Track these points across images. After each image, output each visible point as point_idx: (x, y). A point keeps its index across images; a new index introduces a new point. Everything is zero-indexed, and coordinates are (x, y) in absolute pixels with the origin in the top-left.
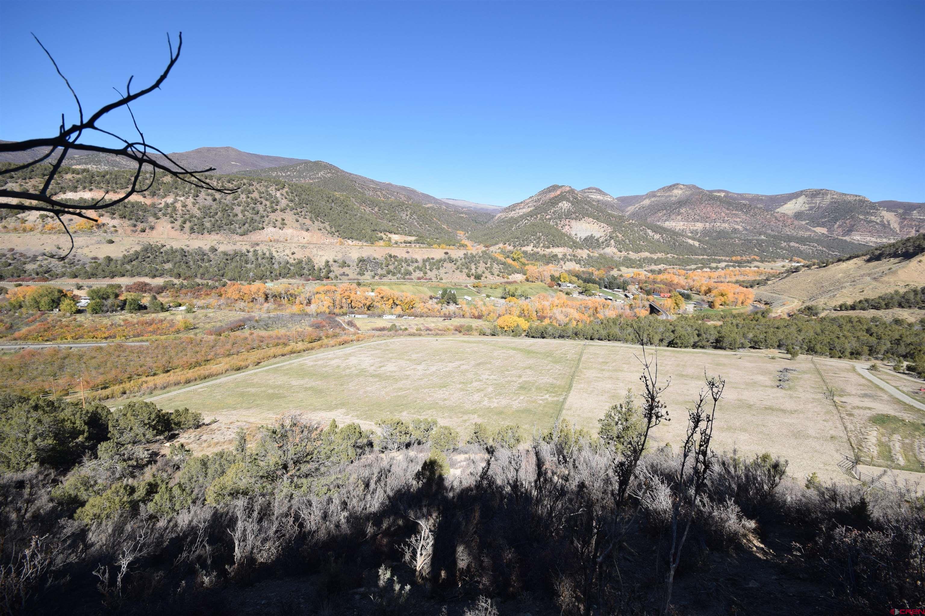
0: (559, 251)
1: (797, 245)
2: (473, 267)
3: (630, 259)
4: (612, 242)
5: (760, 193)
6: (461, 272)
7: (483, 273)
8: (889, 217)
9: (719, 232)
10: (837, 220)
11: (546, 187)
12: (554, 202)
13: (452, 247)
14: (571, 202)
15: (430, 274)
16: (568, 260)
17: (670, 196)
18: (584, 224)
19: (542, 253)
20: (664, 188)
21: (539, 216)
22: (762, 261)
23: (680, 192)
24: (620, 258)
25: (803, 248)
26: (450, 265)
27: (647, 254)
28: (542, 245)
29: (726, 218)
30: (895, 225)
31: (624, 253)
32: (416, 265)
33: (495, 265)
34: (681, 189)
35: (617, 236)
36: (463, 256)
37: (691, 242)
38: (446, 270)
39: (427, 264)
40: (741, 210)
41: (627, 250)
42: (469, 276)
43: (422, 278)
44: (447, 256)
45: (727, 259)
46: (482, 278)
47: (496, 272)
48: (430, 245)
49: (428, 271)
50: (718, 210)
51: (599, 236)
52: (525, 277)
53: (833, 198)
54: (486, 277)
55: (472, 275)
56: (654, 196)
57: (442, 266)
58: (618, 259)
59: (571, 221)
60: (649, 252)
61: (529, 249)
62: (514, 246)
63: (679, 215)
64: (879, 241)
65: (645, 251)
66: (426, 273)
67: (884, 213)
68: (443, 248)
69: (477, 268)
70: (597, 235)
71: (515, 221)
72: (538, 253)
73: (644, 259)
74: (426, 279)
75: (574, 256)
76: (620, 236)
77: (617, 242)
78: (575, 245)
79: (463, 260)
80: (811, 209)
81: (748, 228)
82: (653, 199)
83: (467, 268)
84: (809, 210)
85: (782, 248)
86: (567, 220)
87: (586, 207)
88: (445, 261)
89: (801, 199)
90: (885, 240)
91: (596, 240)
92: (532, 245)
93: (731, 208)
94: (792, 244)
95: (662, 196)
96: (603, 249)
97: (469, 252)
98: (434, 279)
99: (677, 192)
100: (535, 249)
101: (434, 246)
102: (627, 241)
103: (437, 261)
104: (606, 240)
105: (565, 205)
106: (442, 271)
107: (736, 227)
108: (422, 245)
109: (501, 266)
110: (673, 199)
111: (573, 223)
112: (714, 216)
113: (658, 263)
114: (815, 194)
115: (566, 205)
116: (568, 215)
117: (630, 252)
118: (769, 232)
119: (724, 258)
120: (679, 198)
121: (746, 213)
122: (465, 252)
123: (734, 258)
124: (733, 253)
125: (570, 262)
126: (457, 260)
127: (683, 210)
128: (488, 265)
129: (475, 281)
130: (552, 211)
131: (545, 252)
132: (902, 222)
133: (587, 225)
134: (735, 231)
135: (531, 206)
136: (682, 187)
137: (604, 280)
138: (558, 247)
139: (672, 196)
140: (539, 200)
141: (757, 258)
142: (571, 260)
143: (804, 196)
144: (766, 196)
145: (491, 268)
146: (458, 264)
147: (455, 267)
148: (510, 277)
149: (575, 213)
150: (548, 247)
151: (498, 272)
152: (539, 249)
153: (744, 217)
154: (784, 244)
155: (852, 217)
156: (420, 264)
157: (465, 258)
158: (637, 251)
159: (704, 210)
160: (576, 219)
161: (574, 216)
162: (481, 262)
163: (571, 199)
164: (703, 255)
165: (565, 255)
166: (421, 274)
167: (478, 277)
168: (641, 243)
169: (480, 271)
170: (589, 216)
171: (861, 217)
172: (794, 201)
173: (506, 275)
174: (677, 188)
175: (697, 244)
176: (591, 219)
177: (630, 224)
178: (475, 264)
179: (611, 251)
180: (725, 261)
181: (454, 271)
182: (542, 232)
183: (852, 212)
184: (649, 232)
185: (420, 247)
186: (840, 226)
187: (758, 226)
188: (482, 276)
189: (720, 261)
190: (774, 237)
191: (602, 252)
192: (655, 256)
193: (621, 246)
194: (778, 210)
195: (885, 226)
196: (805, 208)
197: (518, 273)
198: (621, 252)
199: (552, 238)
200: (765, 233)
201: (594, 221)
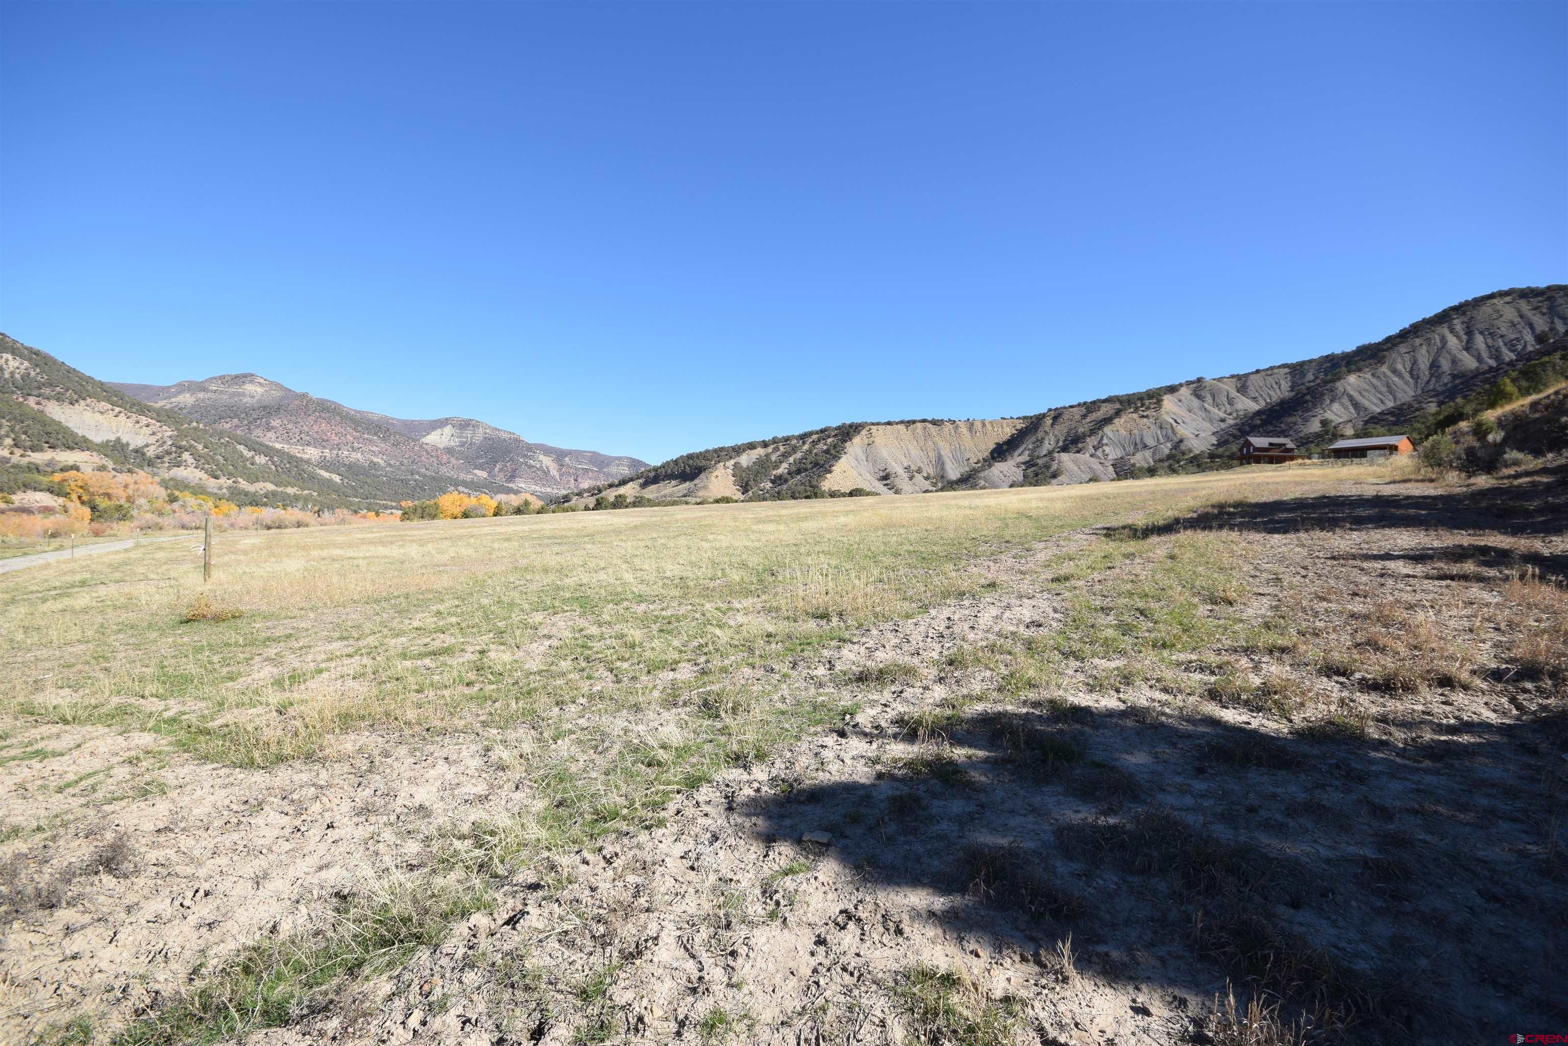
4: (186, 456)
5: (390, 415)
8: (547, 462)
10: (496, 462)
14: (30, 360)
17: (239, 394)
18: (89, 414)
20: (224, 377)
23: (260, 390)
27: (270, 487)
29: (356, 445)
30: (554, 472)
34: (260, 384)
35: (193, 447)
37: (324, 474)
40: (376, 434)
41: (230, 475)
50: (338, 429)
51: (141, 444)
53: (485, 433)
56: (205, 390)
59: (44, 402)
60: (272, 482)
63: (269, 430)
64: (543, 490)
65: (264, 480)
67: (542, 457)
70: (136, 441)
76: (200, 447)
77: (197, 457)
80: (462, 444)
81: (392, 462)
82: (201, 395)
84: (460, 446)
86: (30, 399)
89: (448, 430)
90: (549, 490)
91: (136, 451)
93: (360, 428)
95: (221, 392)
96: (168, 470)
99: (254, 391)
102: (221, 458)
104: (168, 453)
105: (7, 363)
107: (375, 460)
110: (247, 400)
111: (51, 407)
112: (335, 439)
114: (464, 425)
115: (10, 363)
116: (26, 387)
117: (240, 480)
118: (423, 470)
119: (389, 503)
120: (259, 401)
121: (384, 439)
127: (275, 423)
132: (561, 470)
133: (99, 415)
134: (373, 465)
136: (262, 381)
139: (244, 395)
143: (450, 426)
144: (398, 420)
149: (48, 385)
150: (36, 450)
153: (383, 445)
155: (512, 459)
158: (249, 478)
159: (316, 428)
160: (58, 400)
161: (47, 391)
164: (357, 497)
168: (247, 465)
170: (95, 399)
171: (522, 460)
172: (439, 431)
174: (251, 382)
175: (337, 478)
176: (105, 405)
179: (191, 474)
183: (510, 452)
184: (241, 448)
186: (501, 470)
187: (405, 461)
190: (434, 478)
192: (288, 491)
193: (211, 466)
194: (424, 440)
195: (546, 473)
196: (455, 442)
197: (35, 489)
198: (216, 478)
199: (39, 427)
200: (418, 473)
201: (117, 409)
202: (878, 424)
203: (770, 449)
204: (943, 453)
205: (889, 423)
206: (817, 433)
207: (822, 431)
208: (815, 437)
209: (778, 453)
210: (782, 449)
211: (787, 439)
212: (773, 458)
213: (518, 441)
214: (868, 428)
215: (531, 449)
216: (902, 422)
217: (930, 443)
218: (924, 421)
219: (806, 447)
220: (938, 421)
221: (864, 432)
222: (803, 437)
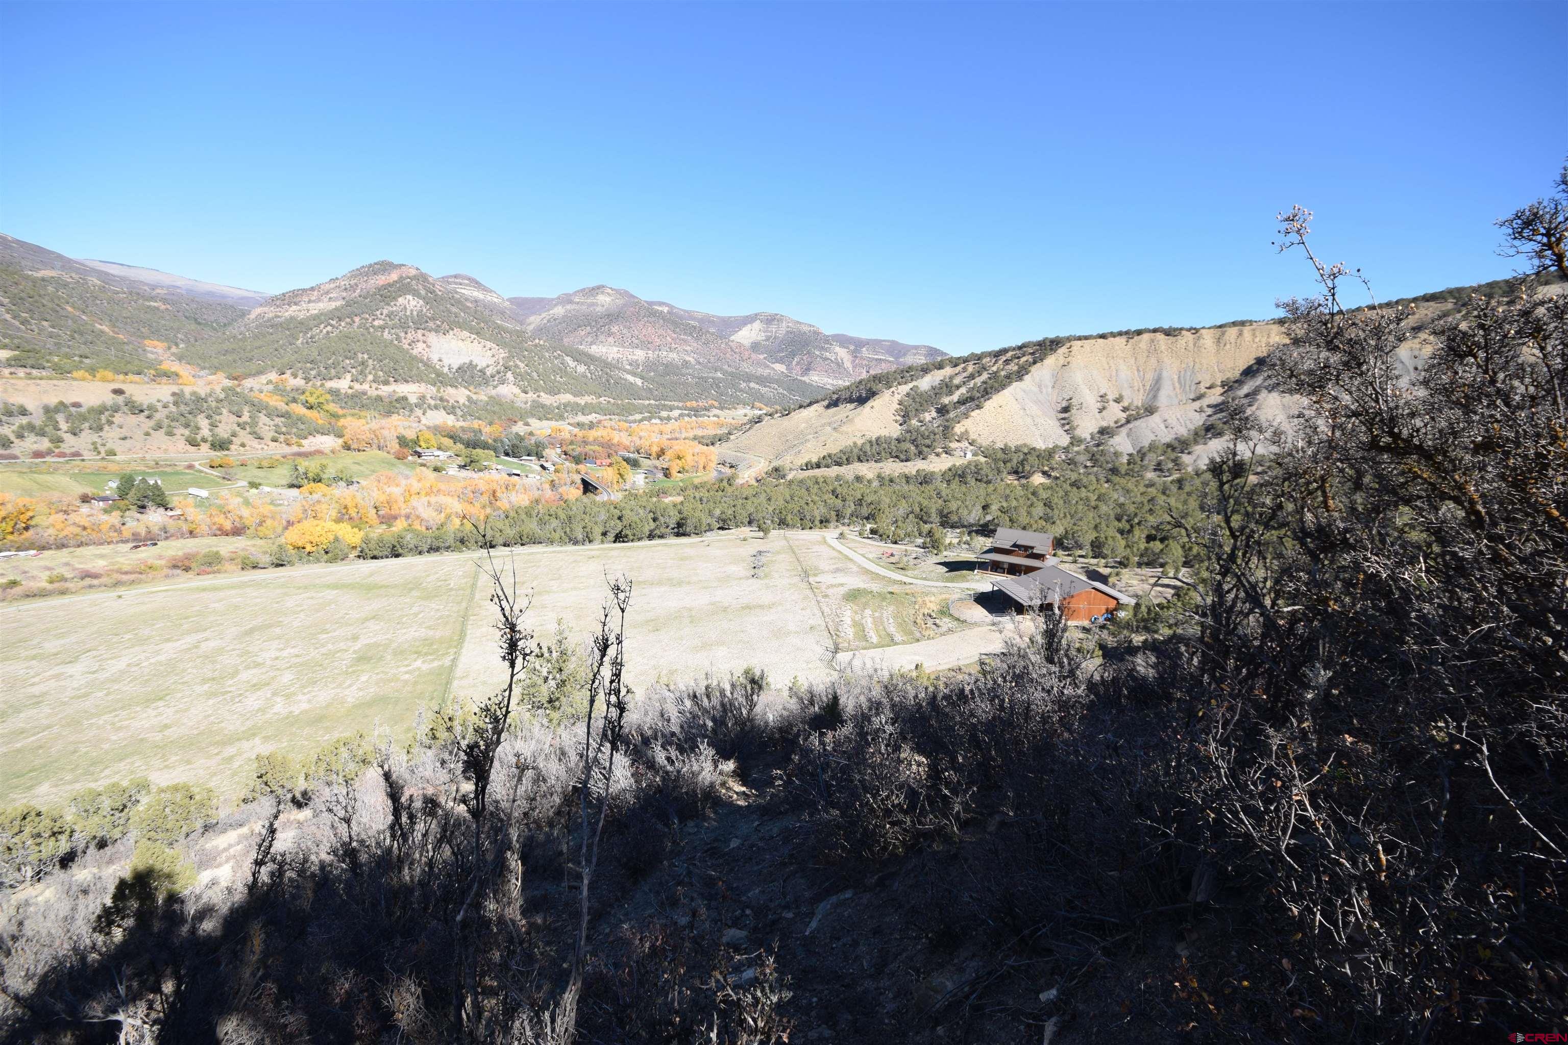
0: (410, 390)
1: (757, 386)
2: (203, 422)
3: (543, 406)
4: (509, 375)
5: (711, 313)
6: (170, 434)
7: (234, 435)
8: (842, 353)
9: (667, 366)
10: (794, 356)
11: (367, 262)
12: (387, 294)
13: (131, 377)
14: (424, 298)
15: (70, 443)
16: (429, 407)
17: (593, 304)
18: (454, 342)
19: (373, 393)
20: (584, 289)
21: (357, 319)
22: (722, 408)
23: (608, 299)
24: (526, 403)
25: (764, 390)
26: (133, 420)
27: (567, 397)
28: (370, 377)
29: (673, 345)
30: (848, 364)
31: (531, 396)
32: (24, 420)
33: (263, 419)
34: (609, 294)
35: (516, 366)
36: (171, 399)
37: (630, 378)
38: (124, 432)
39: (60, 418)
40: (691, 334)
41: (536, 390)
42: (193, 443)
43: (49, 452)
44: (120, 399)
45: (681, 404)
46: (232, 447)
47: (268, 434)
48: (62, 372)
49: (68, 437)
50: (661, 332)
51: (484, 365)
52: (340, 441)
53: (788, 327)
54: (243, 445)
55: (204, 440)
56: (570, 302)
57: (110, 423)
58: (523, 406)
59: (427, 333)
60: (572, 393)
61: (343, 384)
62: (307, 379)
63: (609, 335)
64: (835, 382)
65: (566, 391)
66: (60, 440)
67: (838, 349)
68: (104, 380)
69: (213, 425)
70: (481, 363)
71: (303, 326)
72: (365, 393)
73: (566, 405)
74: (62, 455)
75: (441, 399)
76: (522, 365)
77: (518, 375)
78: (440, 379)
79: (173, 408)
80: (768, 339)
81: (701, 360)
82: (569, 307)
83: (187, 426)
84: (765, 340)
85: (741, 390)
86: (420, 332)
87: (454, 309)
88: (116, 409)
89: (757, 325)
90: (840, 382)
91: (481, 371)
92: (348, 377)
93: (678, 330)
94: (752, 385)
95: (582, 303)
96: (495, 387)
97: (187, 390)
98: (87, 455)
99: (604, 300)
100: (357, 386)
101: (75, 374)
102: (535, 374)
103: (91, 410)
104: (499, 373)
105: (411, 303)
106: (111, 435)
107: (687, 358)
108: (35, 372)
109: (278, 421)
110: (599, 309)
111: (432, 338)
112: (658, 341)
113: (587, 411)
114: (771, 320)
115: (413, 303)
116: (420, 322)
117: (542, 394)
118: (726, 367)
119: (676, 404)
120: (607, 309)
121: (697, 339)
122: (175, 389)
123: (688, 404)
124: (686, 397)
125: (435, 411)
126: (151, 408)
127: (615, 329)
128: (246, 417)
129: (213, 453)
130: (385, 312)
131: (379, 393)
132: (854, 361)
133: (460, 343)
134: (686, 364)
135: (336, 299)
136: (610, 291)
137: (502, 442)
138: (407, 381)
139: (596, 304)
140: (353, 288)
141: (716, 404)
142: (436, 407)
143: (759, 321)
144: (718, 317)
145: (254, 423)
146: (158, 416)
147: (151, 423)
148: (304, 442)
149: (433, 319)
150: (386, 383)
151: (272, 434)
152: (366, 387)
153: (695, 345)
154: (743, 385)
155: (808, 353)
156: (38, 419)
157: (176, 403)
158: (553, 392)
159: (644, 331)
160: (436, 331)
161: (431, 324)
162: (225, 411)
163: (423, 292)
164: (649, 399)
165: (422, 398)
166: (45, 444)
167: (221, 445)
168: (558, 378)
169: (223, 432)
170: (462, 327)
171: (817, 353)
172: (749, 327)
173: (295, 440)
174: (602, 293)
175: (639, 382)
176: (465, 334)
177: (536, 346)
178: (209, 417)
179: (508, 390)
180: (678, 408)
181: (147, 434)
182: (368, 352)
183: (808, 345)
184: (568, 360)
185: (29, 376)
186: (798, 363)
187: (712, 359)
188: (231, 442)
189: (671, 409)
190: (732, 374)
191: (493, 392)
192: (582, 401)
193: (525, 382)
194: (732, 338)
195: (840, 365)
196: (761, 337)
197: (323, 434)
198: (526, 393)
199: (392, 364)
200: (721, 369)
201: (473, 336)
202: (1086, 338)
203: (959, 368)
204: (1165, 374)
205: (1103, 336)
206: (1014, 349)
207: (1020, 348)
208: (1010, 354)
209: (965, 374)
210: (970, 369)
211: (978, 358)
212: (957, 381)
213: (816, 333)
214: (1068, 345)
215: (826, 341)
216: (1120, 334)
217: (1153, 361)
218: (1155, 331)
219: (995, 369)
220: (1175, 330)
221: (1062, 350)
222: (997, 354)
